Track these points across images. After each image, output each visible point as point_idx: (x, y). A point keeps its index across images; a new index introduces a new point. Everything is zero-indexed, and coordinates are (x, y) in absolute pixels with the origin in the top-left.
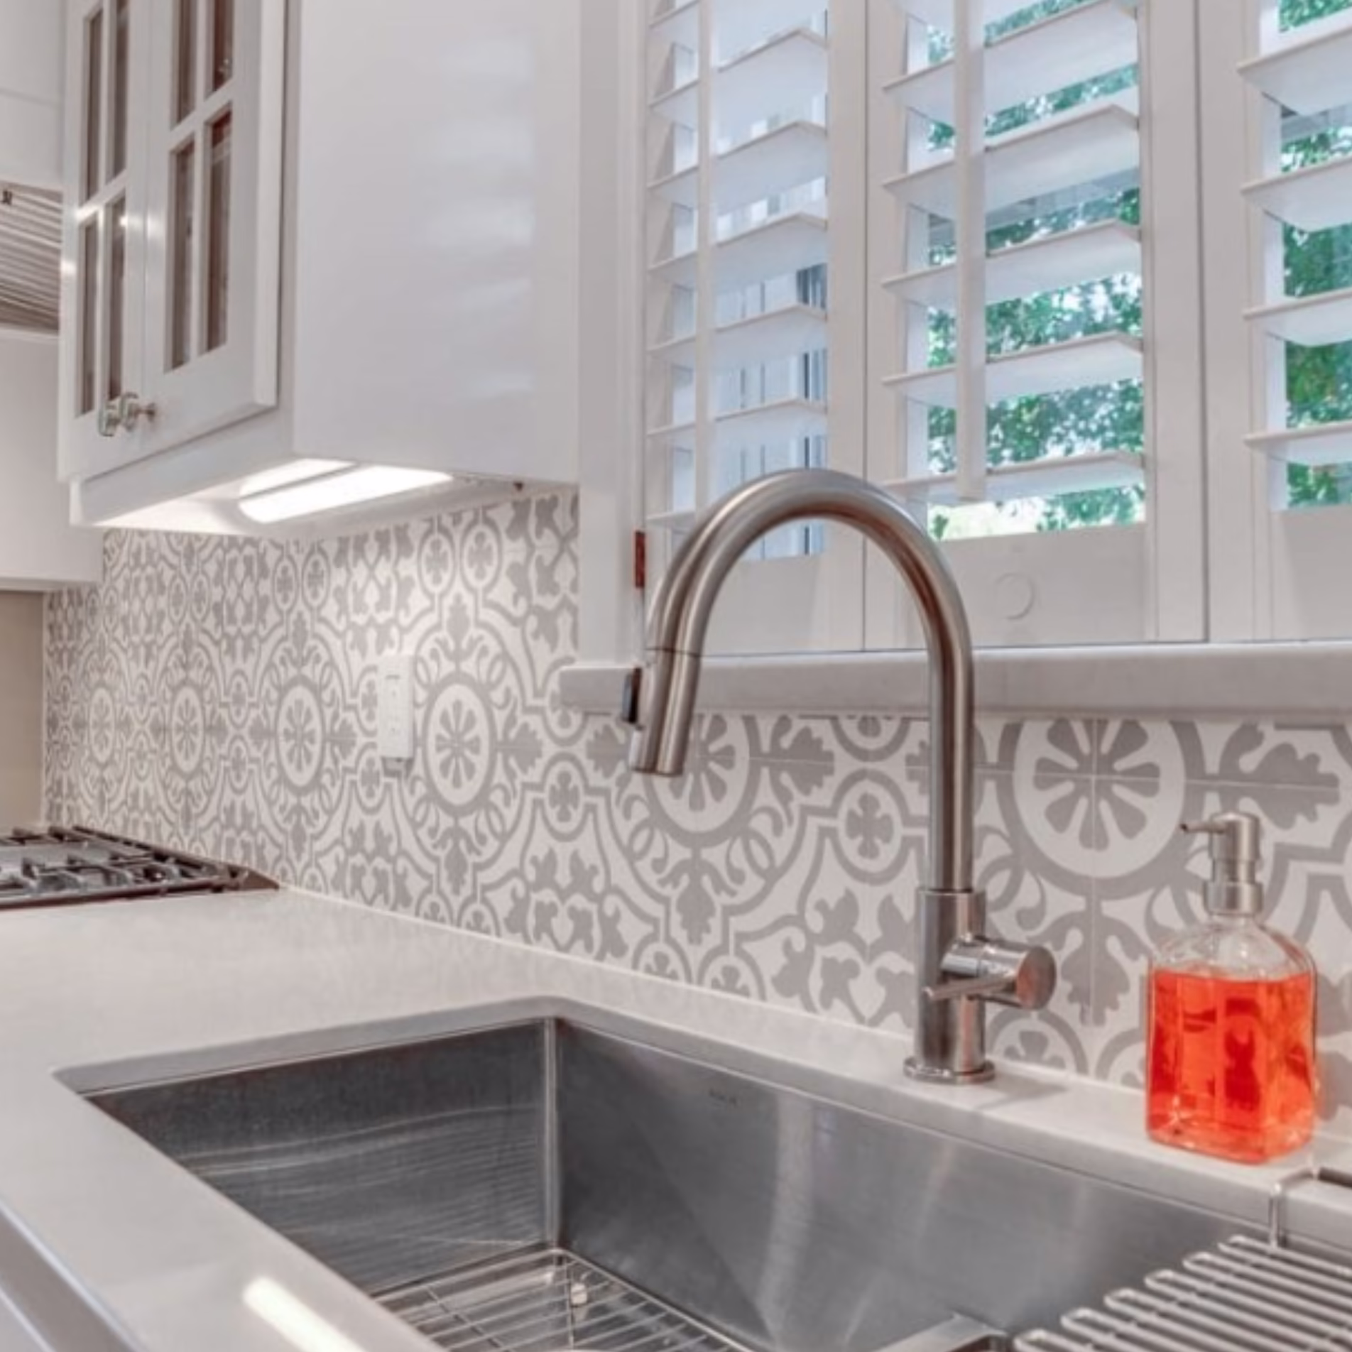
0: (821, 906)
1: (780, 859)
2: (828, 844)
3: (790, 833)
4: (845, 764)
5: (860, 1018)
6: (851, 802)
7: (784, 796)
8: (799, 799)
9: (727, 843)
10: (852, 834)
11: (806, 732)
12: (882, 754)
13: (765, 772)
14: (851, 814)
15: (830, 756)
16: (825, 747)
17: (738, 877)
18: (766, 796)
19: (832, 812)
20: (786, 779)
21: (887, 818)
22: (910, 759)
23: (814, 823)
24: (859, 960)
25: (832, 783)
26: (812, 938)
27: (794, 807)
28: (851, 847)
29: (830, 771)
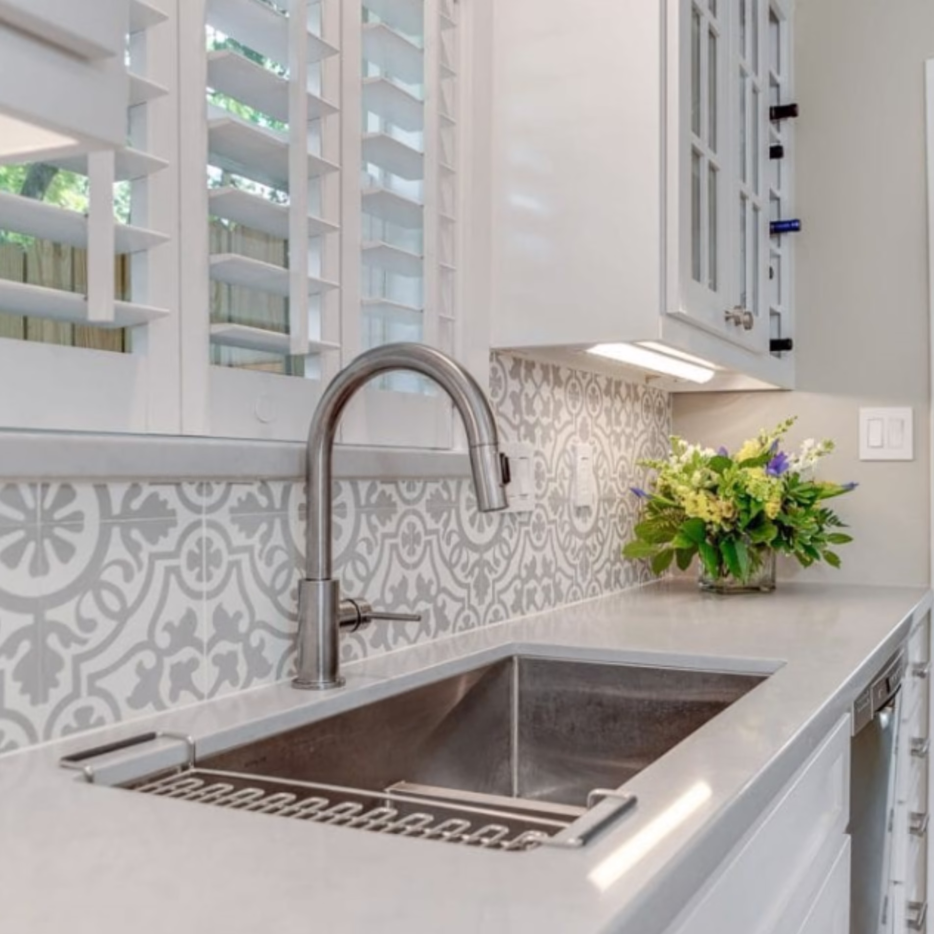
0: (169, 627)
1: (131, 600)
2: (173, 579)
3: (140, 578)
4: (185, 517)
5: (200, 697)
6: (190, 544)
7: (134, 548)
8: (147, 548)
9: (76, 599)
10: (191, 567)
11: (154, 496)
12: (212, 509)
13: (116, 531)
14: (191, 554)
15: (173, 513)
16: (169, 507)
17: (88, 625)
18: (117, 550)
19: (175, 555)
20: (136, 534)
21: (218, 552)
22: (232, 510)
23: (160, 566)
24: (197, 654)
25: (175, 533)
26: (161, 654)
27: (144, 557)
28: (189, 577)
29: (174, 524)
